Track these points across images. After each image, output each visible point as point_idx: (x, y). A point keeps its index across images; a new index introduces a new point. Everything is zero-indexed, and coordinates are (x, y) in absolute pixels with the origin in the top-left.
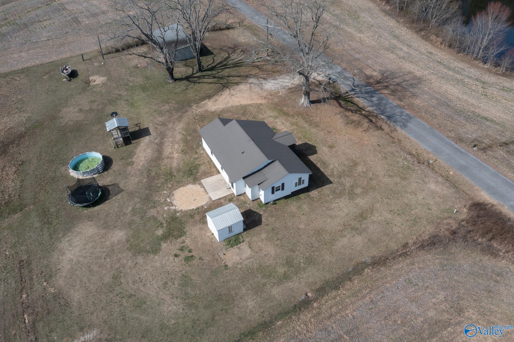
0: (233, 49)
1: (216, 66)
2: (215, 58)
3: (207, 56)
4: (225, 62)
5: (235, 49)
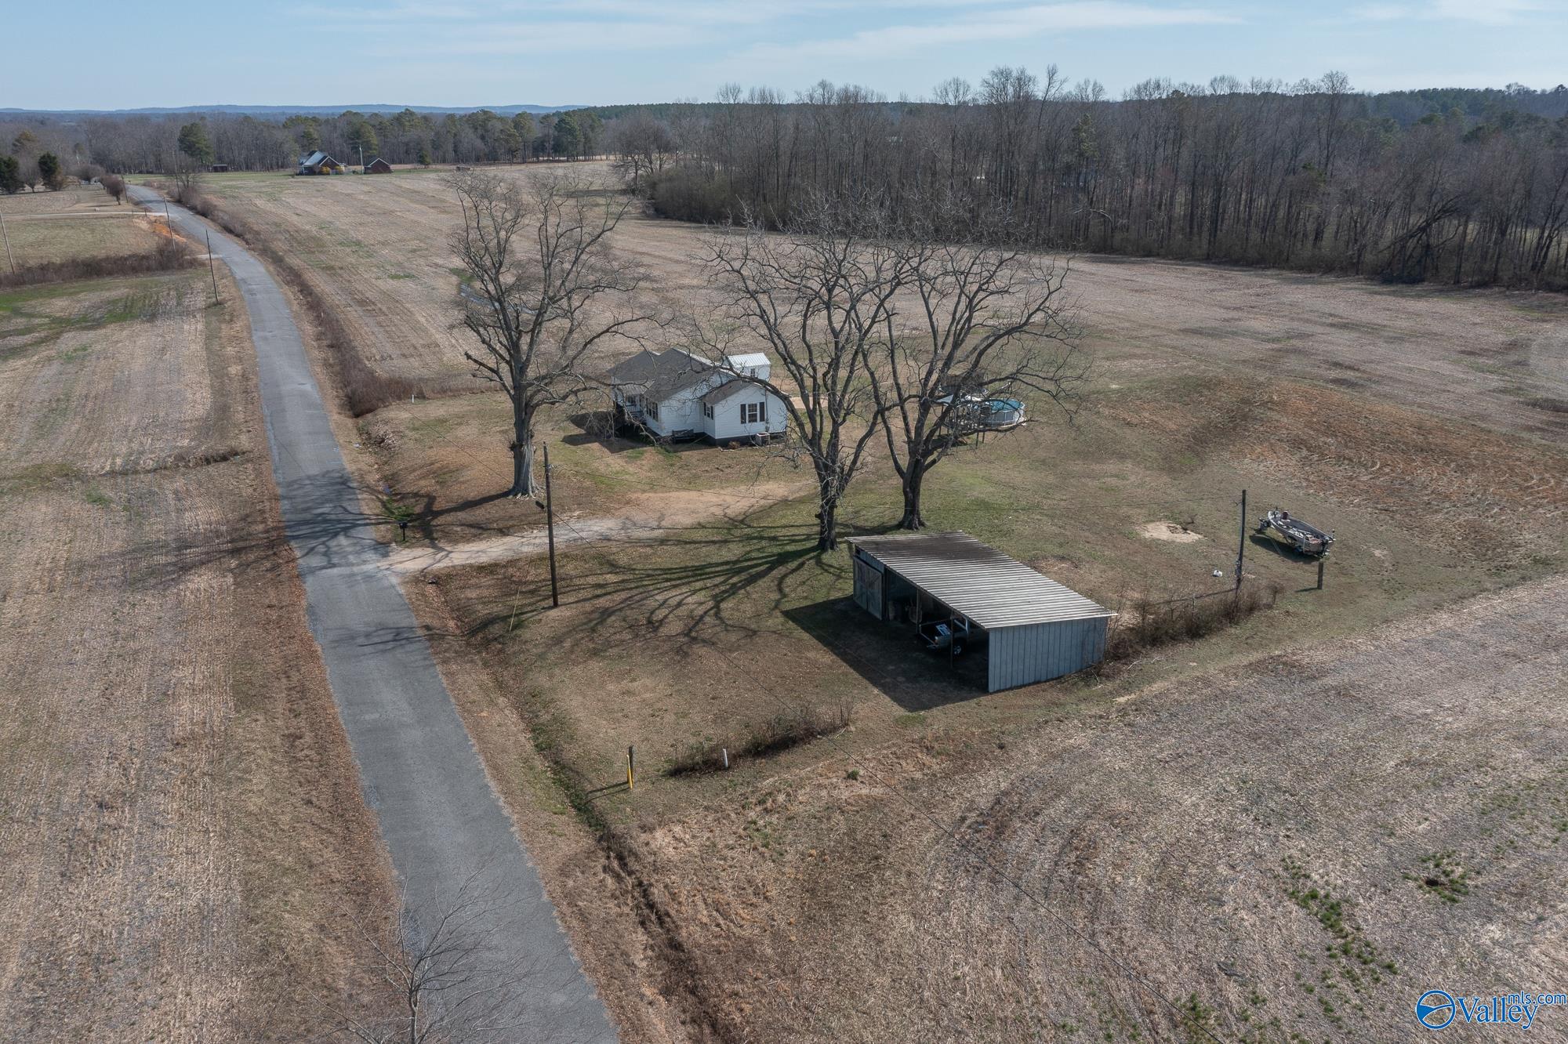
0: (694, 639)
1: (770, 569)
2: (775, 596)
3: (808, 603)
4: (735, 580)
5: (685, 639)
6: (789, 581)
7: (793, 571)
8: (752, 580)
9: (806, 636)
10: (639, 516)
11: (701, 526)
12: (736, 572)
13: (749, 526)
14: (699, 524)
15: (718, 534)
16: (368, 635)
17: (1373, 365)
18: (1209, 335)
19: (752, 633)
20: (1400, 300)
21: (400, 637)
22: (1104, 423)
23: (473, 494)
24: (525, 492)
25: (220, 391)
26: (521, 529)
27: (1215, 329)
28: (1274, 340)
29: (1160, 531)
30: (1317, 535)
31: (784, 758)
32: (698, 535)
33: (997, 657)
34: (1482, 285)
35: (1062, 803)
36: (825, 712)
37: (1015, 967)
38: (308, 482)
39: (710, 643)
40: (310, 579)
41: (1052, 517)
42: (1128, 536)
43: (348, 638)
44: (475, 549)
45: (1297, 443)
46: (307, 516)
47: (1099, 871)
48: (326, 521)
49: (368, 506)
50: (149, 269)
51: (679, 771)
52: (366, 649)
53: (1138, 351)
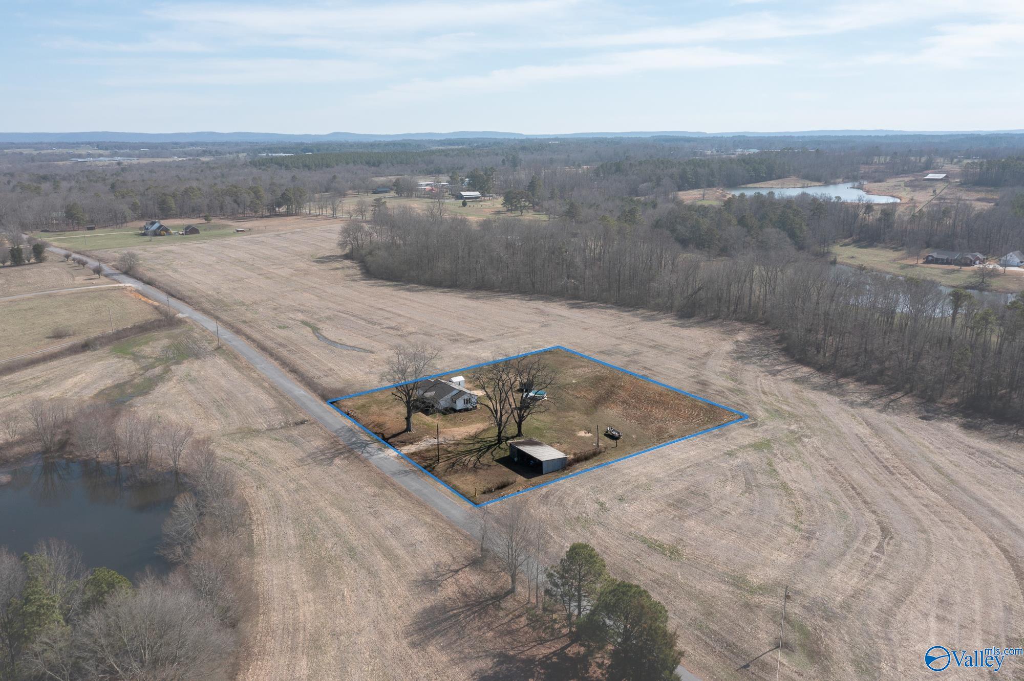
0: (477, 468)
1: (488, 450)
2: (491, 457)
3: (500, 458)
4: (480, 453)
5: (474, 468)
6: (494, 453)
8: (484, 453)
9: (502, 465)
10: (447, 437)
11: (465, 439)
12: (480, 451)
13: (478, 438)
15: (470, 441)
16: (398, 472)
17: (657, 367)
18: (608, 354)
19: (489, 466)
20: (681, 329)
21: (405, 473)
22: (570, 397)
24: (410, 431)
26: (415, 442)
27: (609, 350)
28: (629, 356)
29: (582, 434)
30: (619, 433)
31: (506, 488)
32: (465, 442)
33: (545, 468)
35: (558, 492)
36: (511, 480)
37: (551, 515)
38: (341, 431)
39: (481, 469)
40: (369, 459)
41: (555, 431)
42: (574, 435)
43: (394, 473)
44: (407, 448)
45: (624, 402)
46: (351, 442)
47: (565, 501)
48: (358, 443)
49: (365, 437)
51: (484, 493)
52: (402, 476)
53: (583, 364)
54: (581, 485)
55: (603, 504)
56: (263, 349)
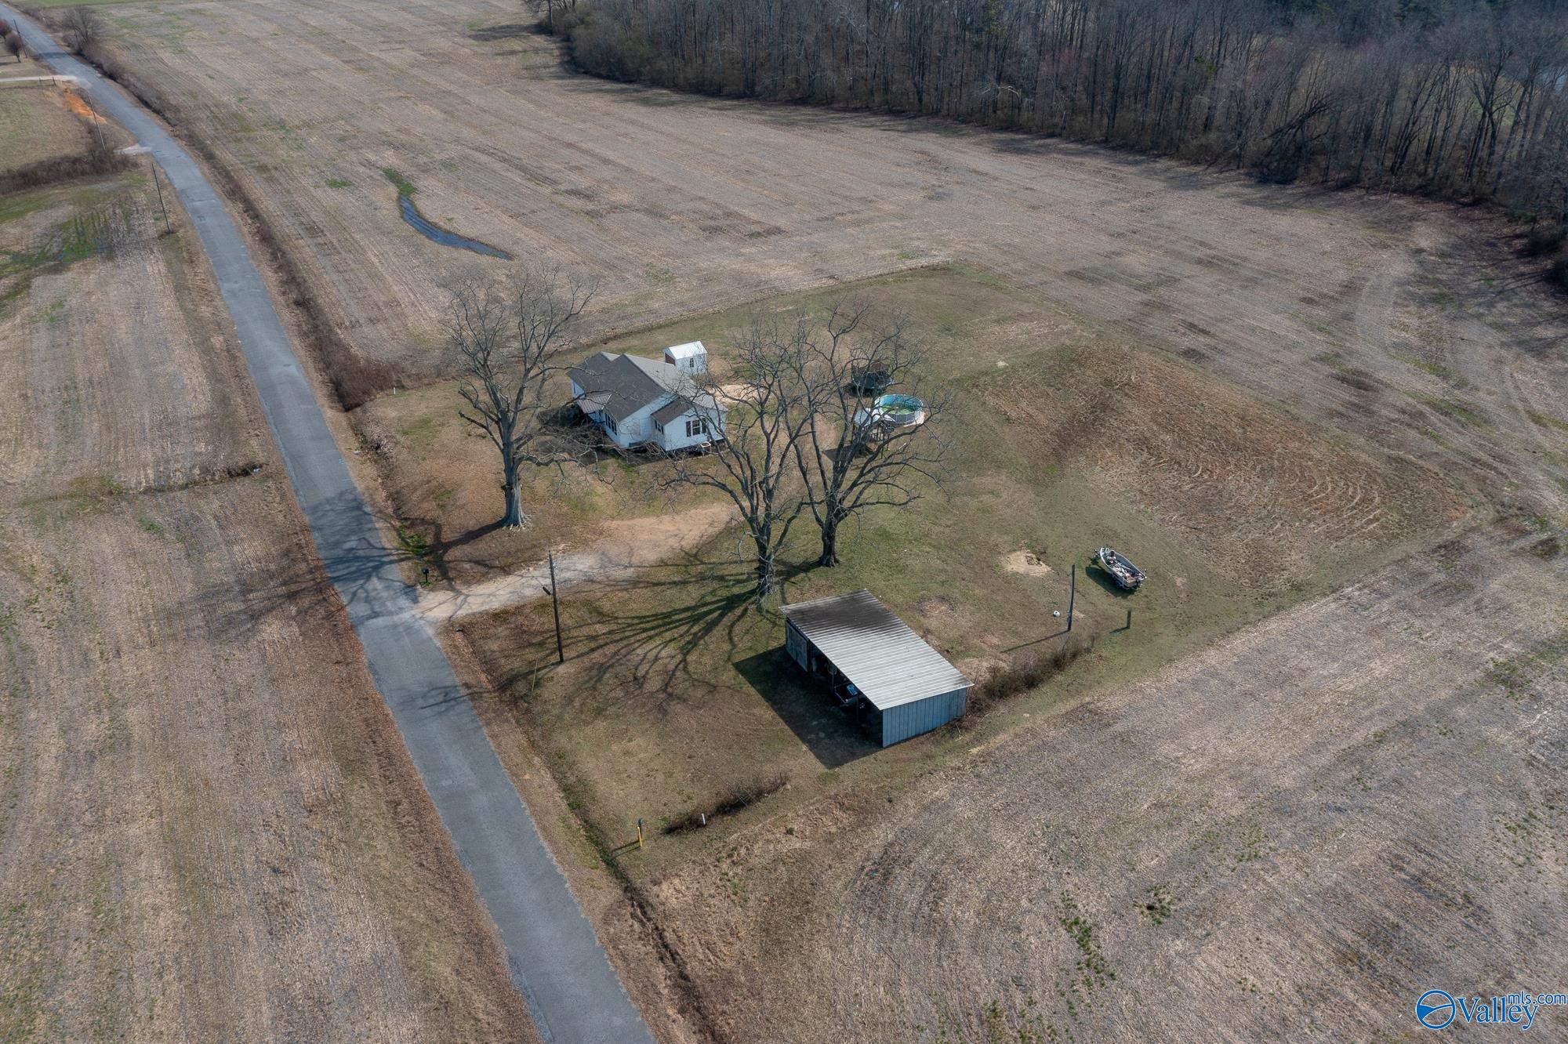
0: (670, 695)
1: (722, 616)
2: (726, 647)
3: (751, 654)
4: (695, 629)
5: (662, 696)
6: (737, 629)
7: (740, 617)
8: (708, 629)
9: (752, 690)
10: (614, 551)
11: (663, 564)
12: (695, 620)
13: (702, 563)
14: (662, 561)
15: (678, 572)
16: (424, 696)
17: (1222, 326)
18: (1091, 280)
19: (713, 689)
21: (447, 697)
22: (987, 418)
23: (472, 524)
24: (516, 523)
25: (214, 376)
26: (519, 568)
27: (1095, 270)
28: (1146, 288)
29: (1018, 563)
30: (1134, 574)
31: (743, 815)
32: (662, 575)
34: (1345, 186)
35: (927, 851)
36: (769, 772)
37: (892, 985)
38: (328, 507)
39: (682, 700)
40: (362, 630)
41: (937, 548)
42: (994, 568)
43: (408, 701)
44: (486, 591)
45: (1143, 443)
46: (338, 552)
47: (948, 908)
48: (357, 559)
49: (386, 538)
50: (83, 173)
51: (672, 830)
52: (427, 712)
53: (1026, 308)
54: (1010, 814)
55: (1087, 932)
56: (266, 237)
